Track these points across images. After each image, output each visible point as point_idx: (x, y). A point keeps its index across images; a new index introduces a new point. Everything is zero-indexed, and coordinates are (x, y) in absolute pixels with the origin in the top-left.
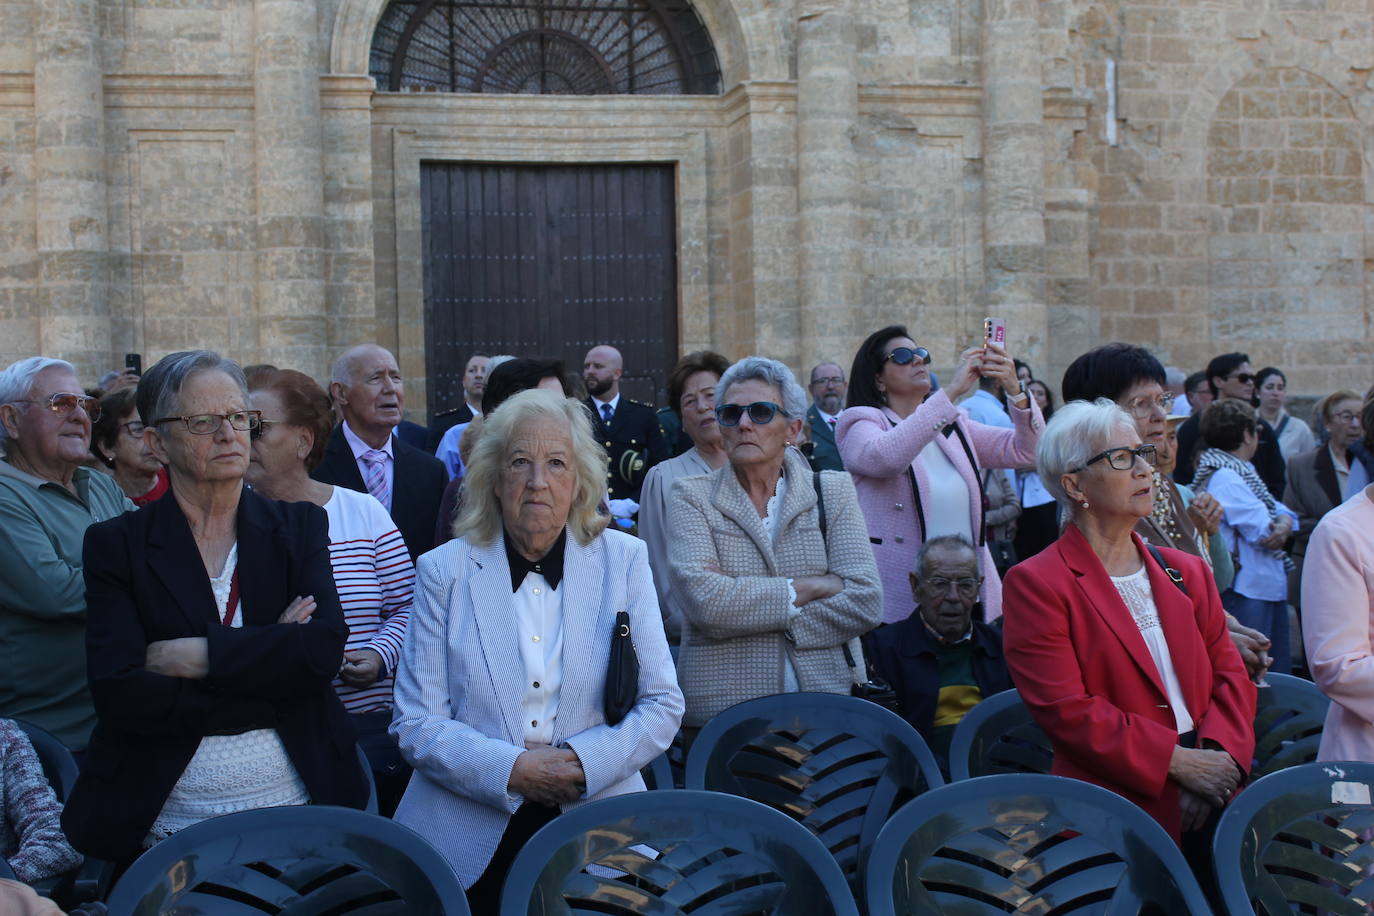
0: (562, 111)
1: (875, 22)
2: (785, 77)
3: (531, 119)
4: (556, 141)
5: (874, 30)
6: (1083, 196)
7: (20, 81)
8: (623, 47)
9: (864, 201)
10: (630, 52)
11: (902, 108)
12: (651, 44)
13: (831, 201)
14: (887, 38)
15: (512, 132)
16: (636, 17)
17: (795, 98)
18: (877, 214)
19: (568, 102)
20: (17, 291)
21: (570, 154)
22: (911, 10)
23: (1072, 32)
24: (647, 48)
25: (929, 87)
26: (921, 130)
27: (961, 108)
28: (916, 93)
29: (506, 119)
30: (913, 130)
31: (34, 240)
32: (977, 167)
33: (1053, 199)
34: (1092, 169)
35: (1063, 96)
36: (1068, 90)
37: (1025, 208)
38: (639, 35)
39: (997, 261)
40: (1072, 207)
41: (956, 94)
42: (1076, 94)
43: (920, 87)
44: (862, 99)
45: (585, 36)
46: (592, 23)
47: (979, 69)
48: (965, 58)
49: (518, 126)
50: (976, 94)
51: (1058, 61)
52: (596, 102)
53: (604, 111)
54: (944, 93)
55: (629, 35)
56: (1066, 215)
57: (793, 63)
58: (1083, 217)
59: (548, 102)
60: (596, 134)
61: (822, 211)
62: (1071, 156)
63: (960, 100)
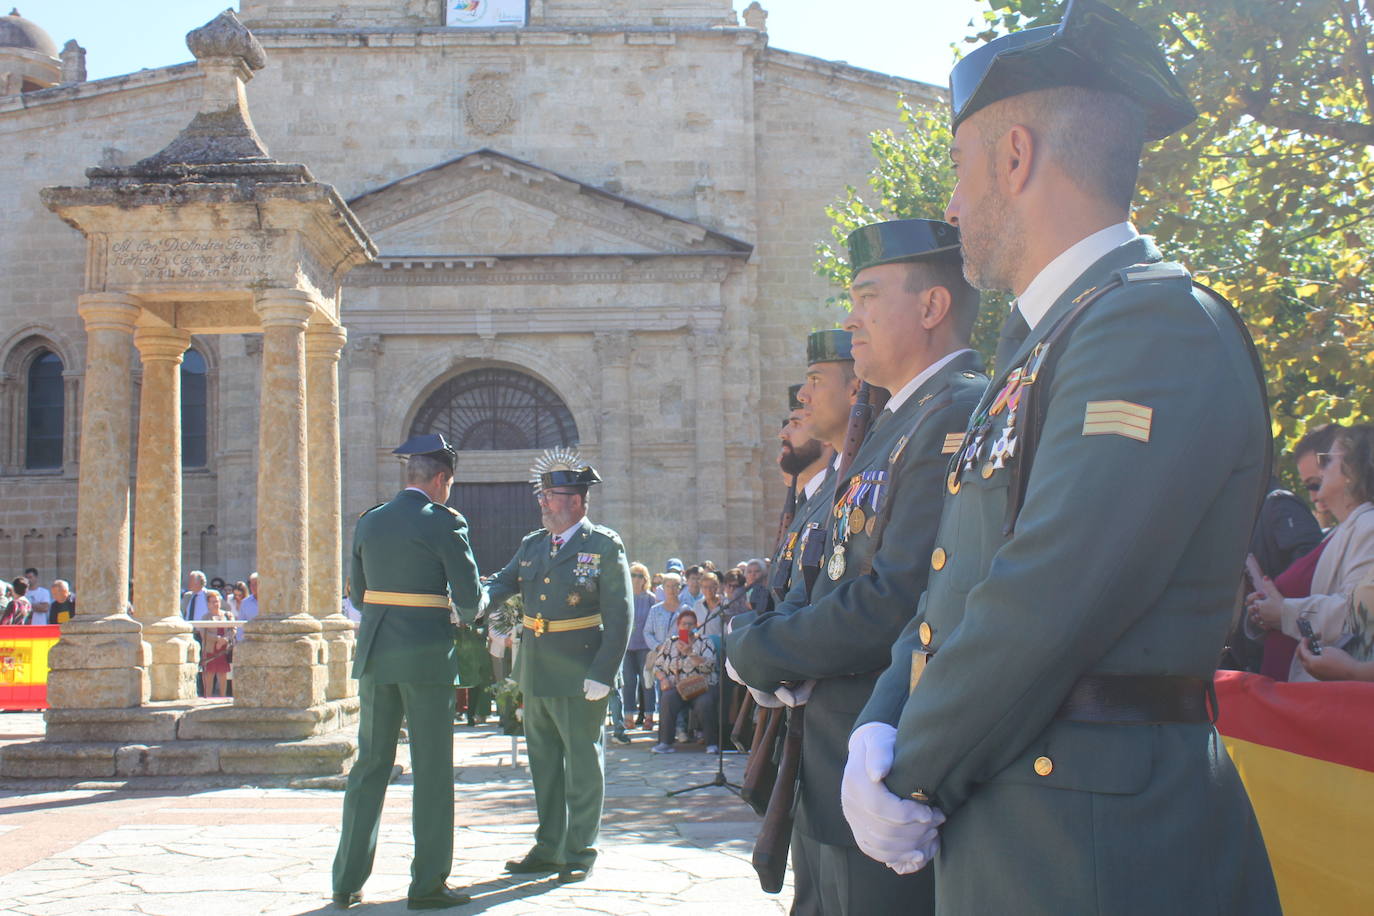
0: (499, 458)
1: (642, 413)
2: (595, 441)
3: (484, 462)
4: (494, 472)
5: (642, 417)
6: (749, 494)
7: (247, 453)
8: (532, 425)
9: (633, 500)
10: (537, 427)
11: (655, 454)
12: (548, 423)
13: (614, 501)
14: (649, 421)
15: (474, 469)
16: (540, 410)
17: (600, 451)
18: (643, 506)
19: (501, 454)
20: (243, 546)
21: (502, 478)
22: (661, 407)
23: (745, 414)
24: (545, 425)
25: (667, 444)
26: (665, 465)
27: (686, 453)
28: (661, 447)
29: (472, 462)
30: (661, 465)
31: (250, 523)
32: (693, 481)
33: (732, 497)
34: (760, 481)
35: (738, 446)
36: (741, 443)
37: (713, 502)
38: (541, 419)
39: (703, 528)
40: (745, 500)
41: (683, 446)
42: (745, 444)
43: (663, 444)
44: (632, 451)
45: (513, 420)
46: (517, 414)
47: (694, 434)
48: (688, 429)
49: (477, 465)
50: (693, 447)
51: (737, 429)
52: (514, 453)
53: (519, 457)
54: (676, 447)
55: (537, 418)
56: (741, 504)
57: (599, 435)
58: (750, 505)
59: (492, 454)
60: (515, 469)
61: (609, 506)
62: (744, 475)
63: (685, 449)
